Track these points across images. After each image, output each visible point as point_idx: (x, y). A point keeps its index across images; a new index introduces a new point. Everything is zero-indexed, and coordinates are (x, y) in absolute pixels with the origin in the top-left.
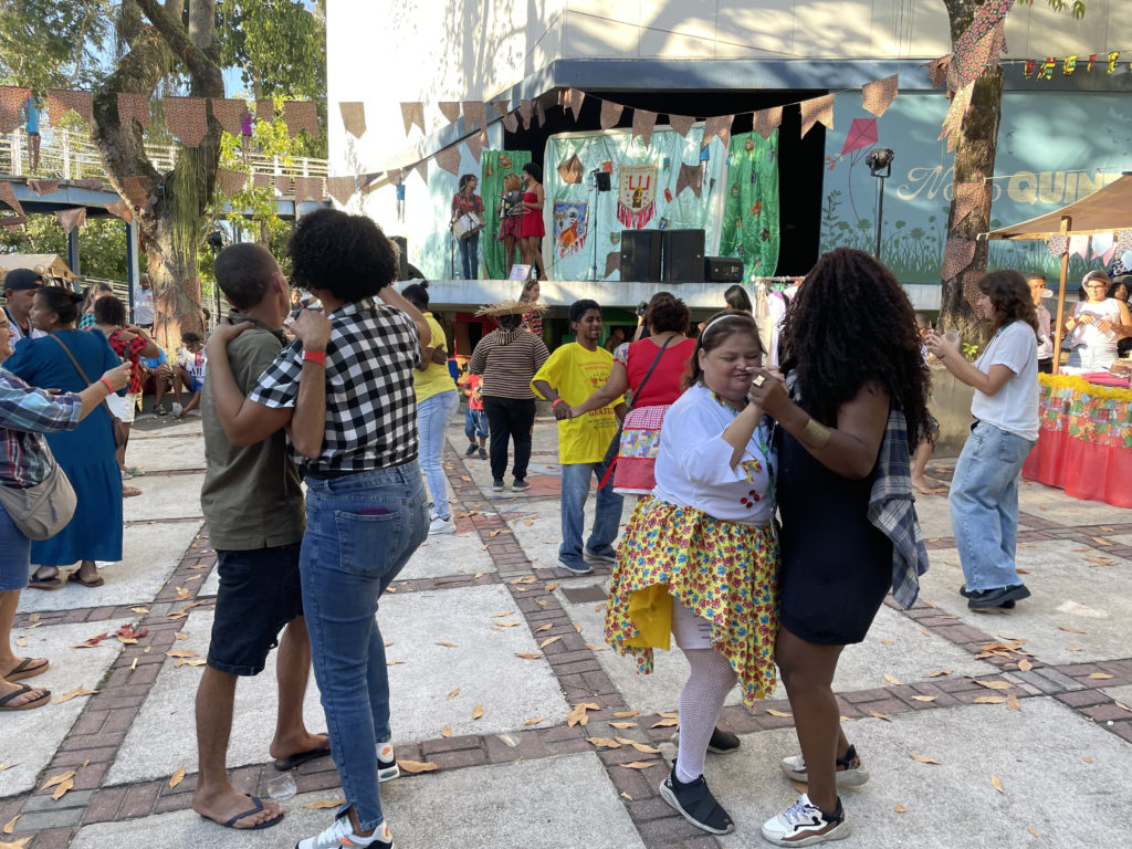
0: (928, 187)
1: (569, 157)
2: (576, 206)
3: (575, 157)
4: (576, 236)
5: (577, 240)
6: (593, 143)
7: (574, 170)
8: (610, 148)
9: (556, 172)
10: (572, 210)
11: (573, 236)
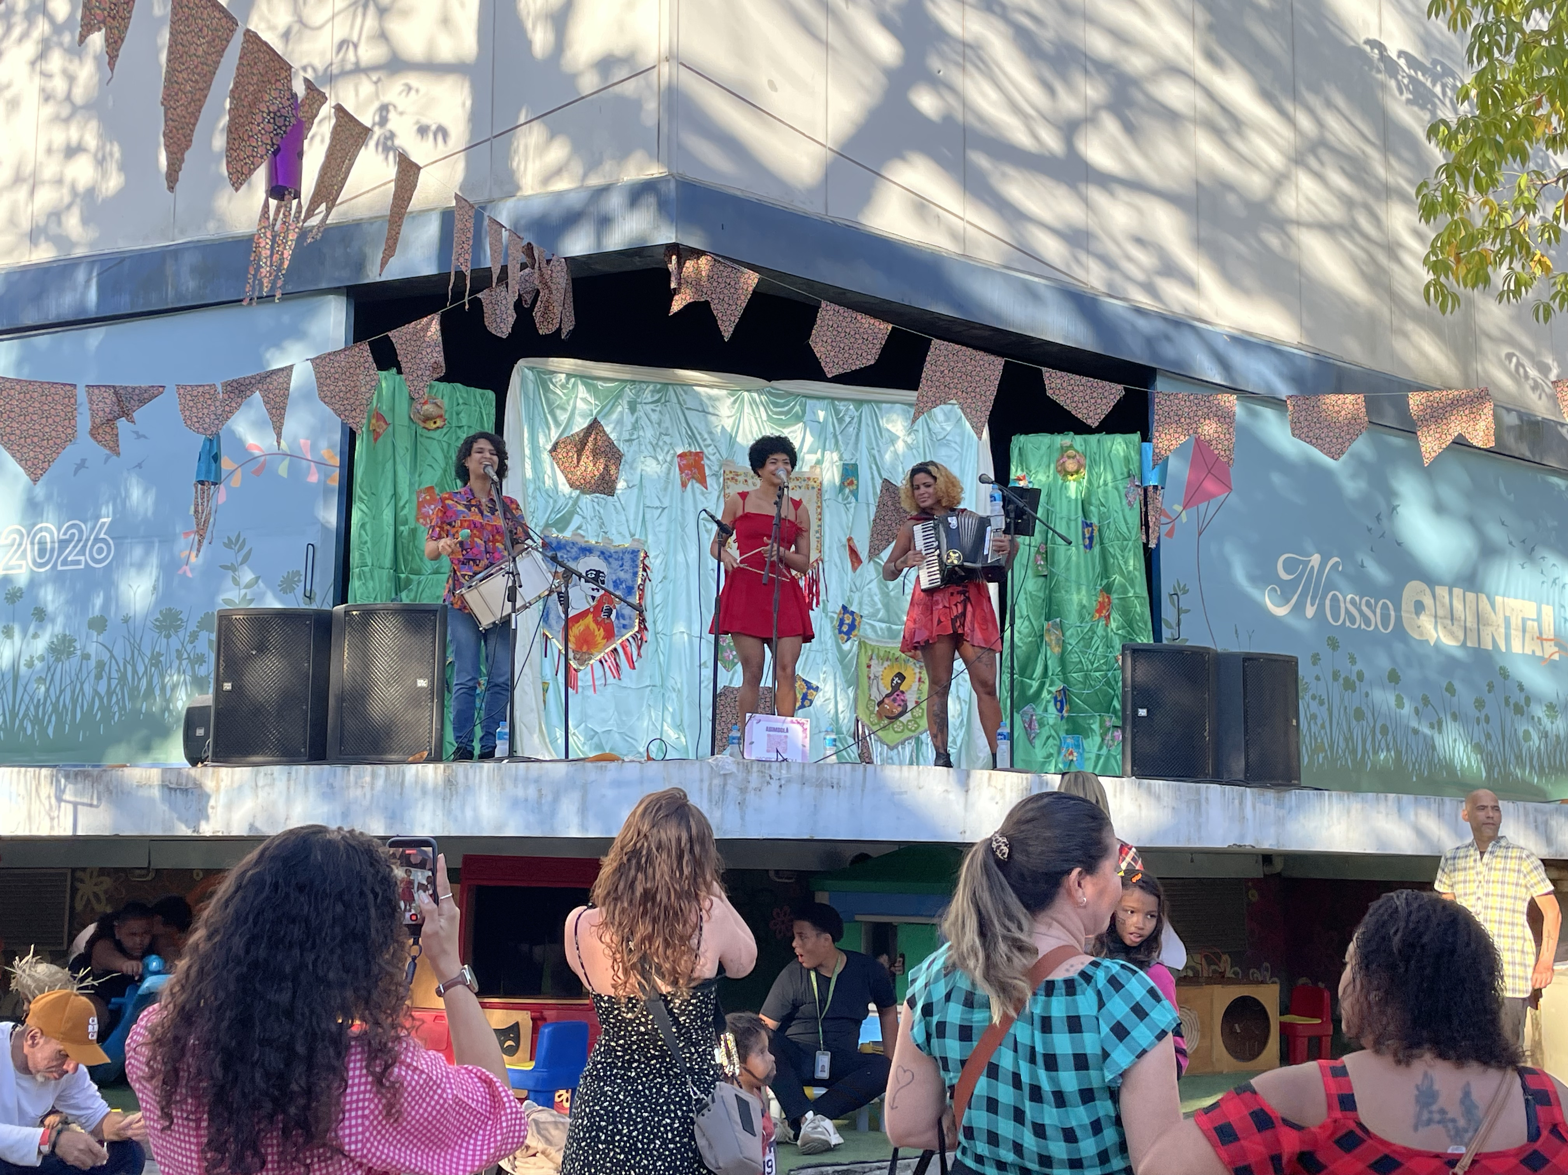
0: (1304, 595)
1: (580, 424)
2: (605, 555)
3: (595, 425)
4: (610, 635)
5: (617, 644)
6: (647, 396)
7: (596, 454)
8: (692, 416)
9: (546, 457)
10: (593, 562)
11: (600, 633)
